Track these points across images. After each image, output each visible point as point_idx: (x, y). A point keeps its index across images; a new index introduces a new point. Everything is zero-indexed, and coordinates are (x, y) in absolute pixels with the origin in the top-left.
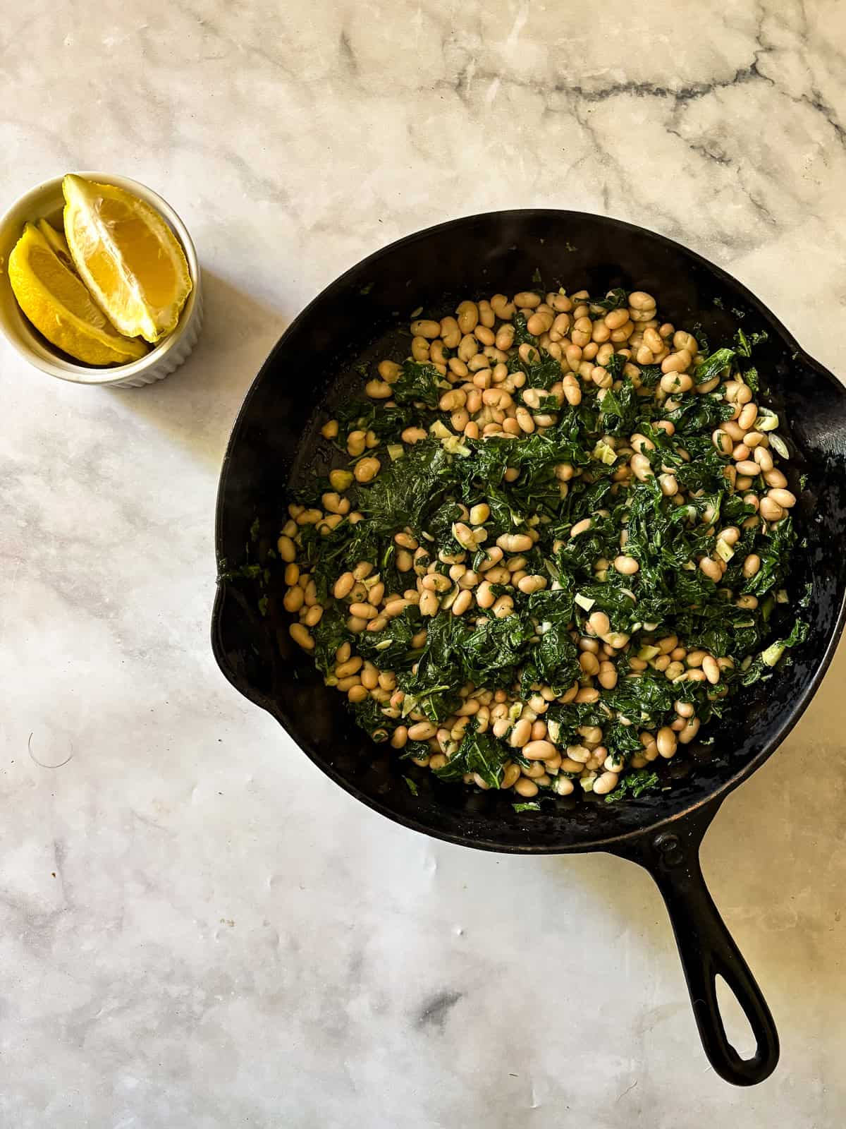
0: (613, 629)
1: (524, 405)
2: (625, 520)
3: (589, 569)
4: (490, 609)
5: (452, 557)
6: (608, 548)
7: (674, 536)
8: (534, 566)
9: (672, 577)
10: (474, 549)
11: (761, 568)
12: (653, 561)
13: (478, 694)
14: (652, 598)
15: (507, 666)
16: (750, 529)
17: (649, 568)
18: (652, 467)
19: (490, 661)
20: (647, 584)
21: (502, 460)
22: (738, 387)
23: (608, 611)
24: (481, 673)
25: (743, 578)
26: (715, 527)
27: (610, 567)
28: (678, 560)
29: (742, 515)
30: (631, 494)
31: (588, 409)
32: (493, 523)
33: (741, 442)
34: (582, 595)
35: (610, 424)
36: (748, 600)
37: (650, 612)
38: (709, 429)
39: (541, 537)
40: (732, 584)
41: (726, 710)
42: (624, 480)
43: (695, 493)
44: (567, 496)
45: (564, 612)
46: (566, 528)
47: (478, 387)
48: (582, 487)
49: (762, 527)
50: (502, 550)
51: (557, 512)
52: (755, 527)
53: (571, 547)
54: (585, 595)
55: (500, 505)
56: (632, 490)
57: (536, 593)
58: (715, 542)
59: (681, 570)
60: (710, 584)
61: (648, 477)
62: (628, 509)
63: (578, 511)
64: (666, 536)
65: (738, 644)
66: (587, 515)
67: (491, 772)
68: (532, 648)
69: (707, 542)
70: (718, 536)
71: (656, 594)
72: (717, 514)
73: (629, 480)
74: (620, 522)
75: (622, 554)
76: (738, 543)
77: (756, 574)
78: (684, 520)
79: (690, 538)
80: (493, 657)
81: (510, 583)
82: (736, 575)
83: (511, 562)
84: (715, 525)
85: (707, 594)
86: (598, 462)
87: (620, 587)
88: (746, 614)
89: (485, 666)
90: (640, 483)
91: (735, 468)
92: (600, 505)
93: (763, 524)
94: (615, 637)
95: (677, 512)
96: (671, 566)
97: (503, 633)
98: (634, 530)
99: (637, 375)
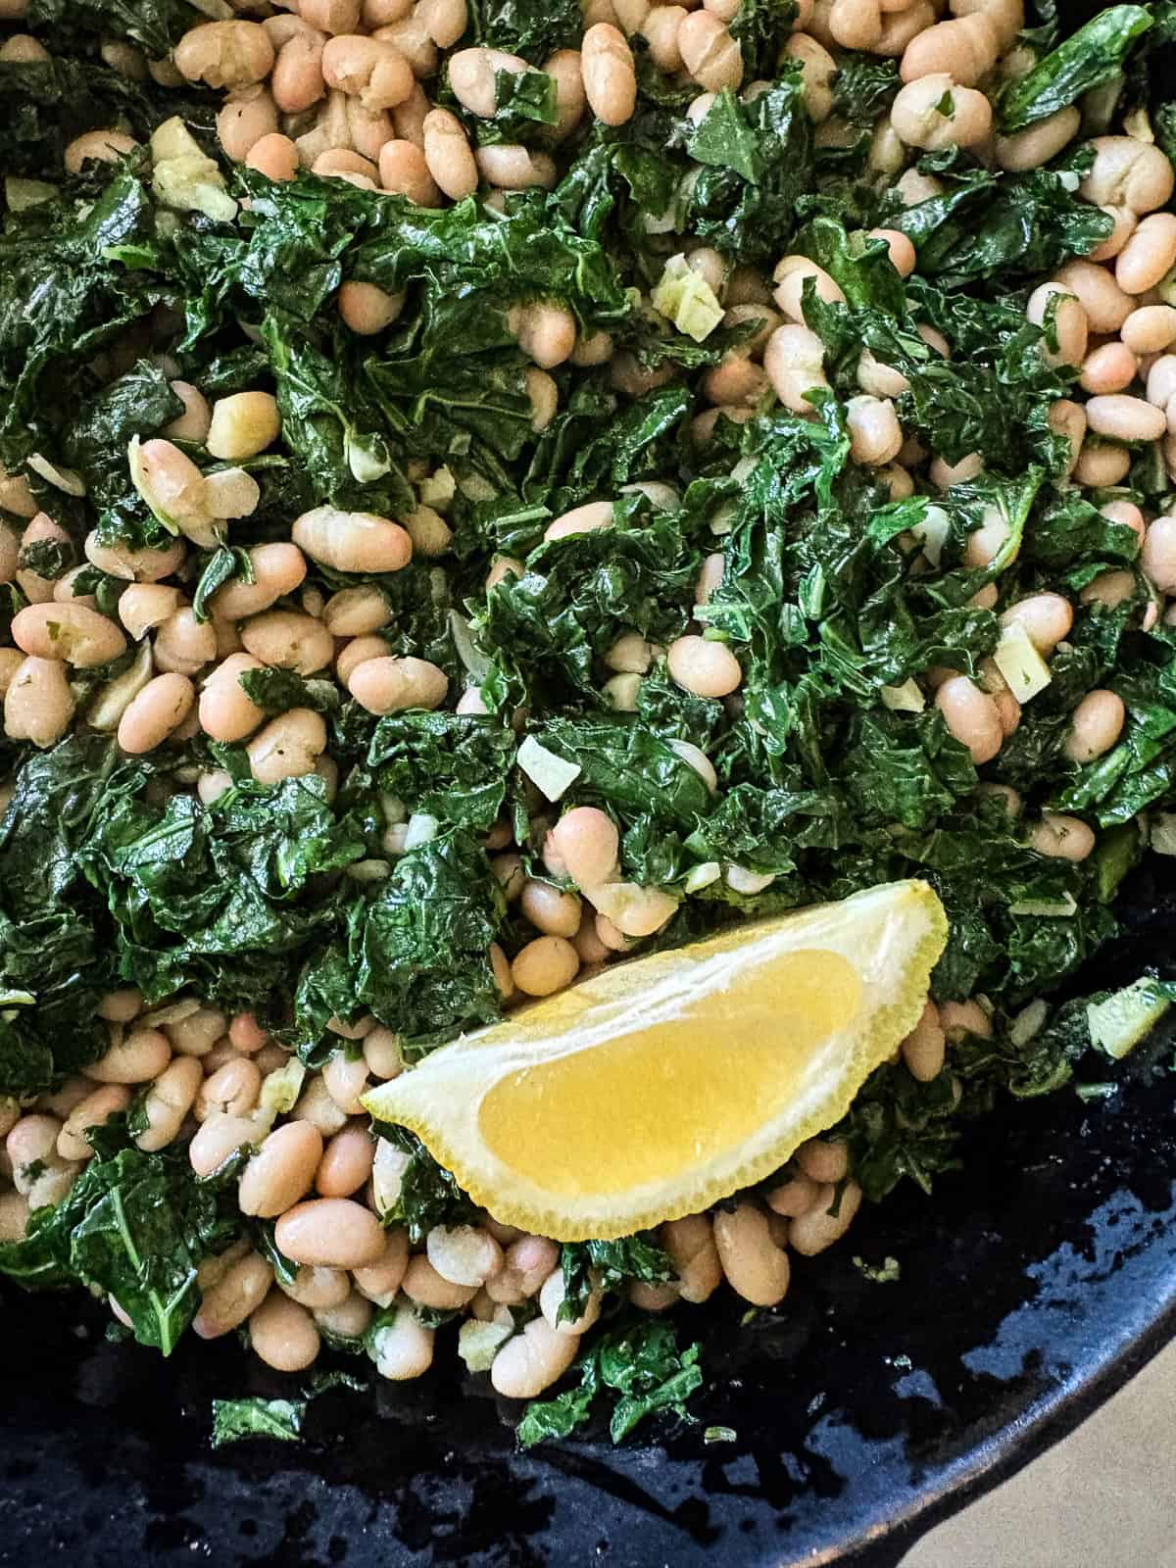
0: (627, 872)
1: (453, 104)
2: (721, 525)
3: (582, 662)
4: (239, 747)
5: (125, 553)
6: (653, 602)
7: (871, 588)
8: (412, 631)
9: (843, 729)
10: (204, 539)
11: (1123, 738)
12: (789, 663)
13: (176, 1016)
14: (765, 785)
15: (246, 949)
16: (1105, 607)
17: (774, 684)
18: (829, 368)
19: (195, 926)
20: (761, 737)
21: (327, 245)
22: (1134, 153)
23: (621, 808)
24: (164, 962)
25: (1062, 763)
26: (999, 586)
27: (653, 664)
28: (869, 672)
29: (1087, 561)
30: (752, 446)
31: (651, 146)
32: (283, 462)
33: (1115, 336)
34: (542, 743)
35: (713, 201)
36: (1065, 832)
37: (755, 834)
38: (1021, 277)
39: (454, 541)
40: (1026, 773)
41: (948, 1166)
42: (739, 402)
43: (953, 463)
44: (553, 423)
45: (476, 791)
46: (530, 523)
47: (314, 25)
48: (603, 401)
49: (1143, 609)
50: (306, 557)
51: (516, 469)
52: (1124, 604)
53: (535, 584)
54: (554, 748)
55: (310, 399)
56: (758, 435)
57: (398, 715)
58: (995, 630)
59: (874, 708)
60: (960, 763)
61: (814, 396)
62: (735, 492)
63: (577, 474)
64: (844, 585)
65: (1016, 967)
66: (605, 491)
67: (153, 1296)
68: (350, 898)
69: (970, 627)
70: (1007, 616)
71: (783, 773)
72: (1016, 540)
73: (753, 407)
74: (706, 529)
75: (696, 629)
76: (1065, 647)
77: (1106, 755)
78: (906, 545)
79: (921, 606)
80: (206, 914)
81: (330, 671)
82: (1044, 749)
83: (338, 603)
84: (1001, 579)
85: (946, 798)
86: (665, 330)
87: (674, 735)
88: (1051, 875)
89: (177, 940)
90: (786, 415)
91: (1086, 412)
92: (651, 465)
93: (1148, 599)
94: (628, 900)
95: (890, 512)
96: (844, 688)
97: (257, 836)
98: (745, 555)
99: (823, 77)
